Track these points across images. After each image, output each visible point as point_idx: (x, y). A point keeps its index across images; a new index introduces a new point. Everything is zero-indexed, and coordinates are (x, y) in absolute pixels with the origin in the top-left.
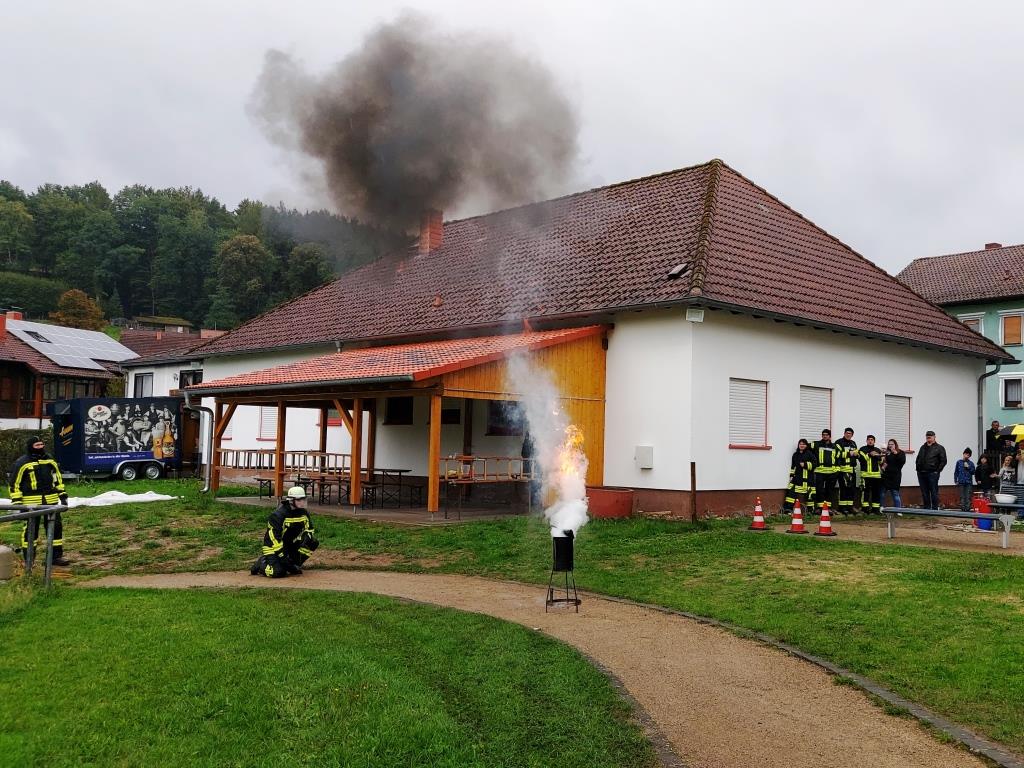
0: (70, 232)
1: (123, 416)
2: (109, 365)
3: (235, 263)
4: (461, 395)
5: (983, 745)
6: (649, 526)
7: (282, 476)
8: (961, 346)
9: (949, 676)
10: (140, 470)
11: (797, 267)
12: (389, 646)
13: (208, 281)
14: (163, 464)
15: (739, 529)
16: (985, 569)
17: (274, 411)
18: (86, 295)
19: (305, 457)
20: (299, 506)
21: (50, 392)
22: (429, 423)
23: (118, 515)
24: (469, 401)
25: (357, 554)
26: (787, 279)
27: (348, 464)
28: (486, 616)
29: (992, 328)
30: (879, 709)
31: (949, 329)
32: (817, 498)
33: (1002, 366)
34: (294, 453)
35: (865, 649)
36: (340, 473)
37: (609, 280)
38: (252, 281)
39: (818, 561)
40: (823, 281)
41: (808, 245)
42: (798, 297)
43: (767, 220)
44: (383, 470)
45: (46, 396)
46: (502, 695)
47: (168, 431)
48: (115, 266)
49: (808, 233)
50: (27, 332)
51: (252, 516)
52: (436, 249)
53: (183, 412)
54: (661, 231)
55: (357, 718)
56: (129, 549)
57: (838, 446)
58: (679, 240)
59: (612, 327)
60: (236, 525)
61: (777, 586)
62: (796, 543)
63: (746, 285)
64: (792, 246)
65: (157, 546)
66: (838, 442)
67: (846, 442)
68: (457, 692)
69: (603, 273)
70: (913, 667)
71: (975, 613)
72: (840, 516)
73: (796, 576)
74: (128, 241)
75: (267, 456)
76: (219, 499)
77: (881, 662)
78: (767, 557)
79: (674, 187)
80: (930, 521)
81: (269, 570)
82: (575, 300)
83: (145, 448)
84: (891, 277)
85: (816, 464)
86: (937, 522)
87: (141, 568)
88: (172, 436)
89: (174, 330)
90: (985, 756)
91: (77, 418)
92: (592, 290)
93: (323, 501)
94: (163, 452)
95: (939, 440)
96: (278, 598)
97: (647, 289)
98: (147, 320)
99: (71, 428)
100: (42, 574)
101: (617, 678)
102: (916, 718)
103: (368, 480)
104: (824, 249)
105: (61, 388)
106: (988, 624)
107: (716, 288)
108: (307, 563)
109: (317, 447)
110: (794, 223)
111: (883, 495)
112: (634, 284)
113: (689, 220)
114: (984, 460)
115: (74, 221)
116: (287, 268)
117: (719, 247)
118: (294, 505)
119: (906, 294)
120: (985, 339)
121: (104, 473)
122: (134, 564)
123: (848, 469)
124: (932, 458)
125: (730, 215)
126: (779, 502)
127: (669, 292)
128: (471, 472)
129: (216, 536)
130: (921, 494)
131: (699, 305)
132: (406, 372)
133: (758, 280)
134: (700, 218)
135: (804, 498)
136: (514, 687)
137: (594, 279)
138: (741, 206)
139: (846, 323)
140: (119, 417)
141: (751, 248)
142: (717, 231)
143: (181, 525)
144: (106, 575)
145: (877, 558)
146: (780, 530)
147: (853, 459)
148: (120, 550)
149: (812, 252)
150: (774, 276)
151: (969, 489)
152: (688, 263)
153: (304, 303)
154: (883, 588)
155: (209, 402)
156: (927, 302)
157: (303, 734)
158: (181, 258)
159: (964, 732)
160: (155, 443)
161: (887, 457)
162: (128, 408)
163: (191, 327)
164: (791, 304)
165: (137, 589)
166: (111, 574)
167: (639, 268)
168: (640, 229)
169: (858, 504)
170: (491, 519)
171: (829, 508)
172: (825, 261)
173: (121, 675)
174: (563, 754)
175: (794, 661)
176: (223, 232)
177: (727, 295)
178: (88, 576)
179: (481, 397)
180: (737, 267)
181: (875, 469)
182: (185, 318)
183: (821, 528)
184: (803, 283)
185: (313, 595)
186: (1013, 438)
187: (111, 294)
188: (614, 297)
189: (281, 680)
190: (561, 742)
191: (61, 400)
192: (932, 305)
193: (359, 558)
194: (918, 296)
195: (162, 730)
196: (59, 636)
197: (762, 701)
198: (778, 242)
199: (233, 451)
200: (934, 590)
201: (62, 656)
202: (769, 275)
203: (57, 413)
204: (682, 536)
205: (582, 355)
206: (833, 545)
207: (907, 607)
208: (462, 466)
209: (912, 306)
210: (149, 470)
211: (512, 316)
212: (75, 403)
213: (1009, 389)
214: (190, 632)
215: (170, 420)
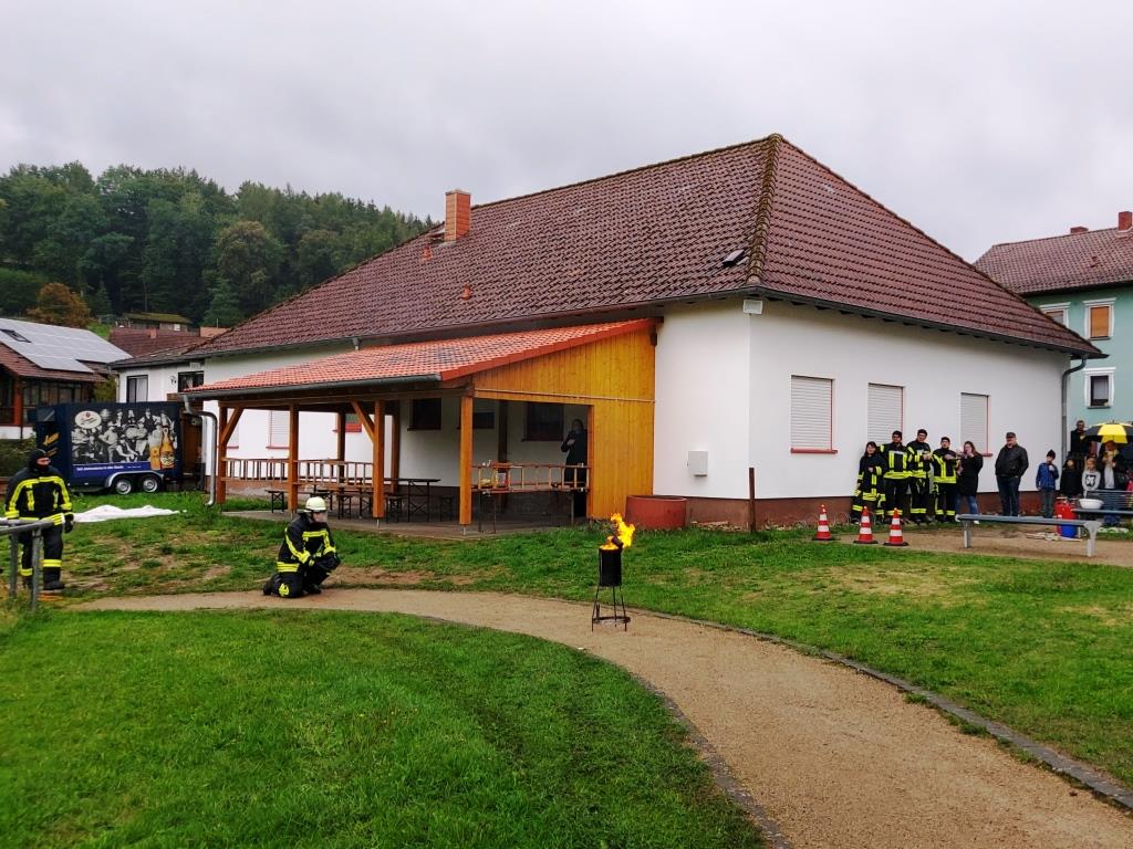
0: (48, 219)
1: (115, 422)
2: (97, 367)
3: (237, 252)
4: (495, 396)
5: (1066, 764)
6: (704, 537)
7: (296, 487)
8: (1043, 340)
9: (1031, 692)
10: (137, 483)
11: (864, 253)
12: (419, 670)
13: (207, 273)
14: (162, 476)
15: (803, 540)
16: (1069, 580)
17: (286, 415)
18: (68, 288)
19: (322, 465)
20: (317, 520)
21: (30, 396)
22: (459, 428)
23: (112, 532)
24: (503, 402)
25: (382, 571)
26: (855, 266)
27: (369, 473)
28: (525, 636)
29: (1077, 319)
30: (954, 728)
31: (1031, 321)
32: (887, 506)
33: (1088, 361)
34: (308, 462)
35: (939, 665)
36: (361, 484)
37: (657, 268)
38: (257, 273)
39: (888, 572)
40: (893, 268)
41: (877, 228)
42: (866, 286)
43: (831, 201)
44: (410, 480)
45: (26, 402)
46: (544, 719)
47: (166, 440)
48: (99, 257)
49: (878, 216)
50: (4, 331)
51: (263, 531)
52: (464, 236)
53: (183, 417)
54: (714, 214)
55: (384, 745)
56: (126, 568)
57: (910, 449)
58: (734, 224)
59: (661, 320)
60: (247, 542)
61: (844, 600)
62: (865, 553)
63: (809, 273)
64: (859, 230)
65: (159, 565)
66: (910, 445)
67: (919, 444)
68: (495, 717)
69: (650, 260)
70: (990, 683)
71: (1058, 625)
72: (912, 525)
73: (864, 588)
74: (114, 228)
75: (278, 466)
76: (225, 513)
77: (957, 678)
78: (832, 569)
79: (728, 165)
80: (1009, 528)
81: (284, 589)
82: (620, 291)
83: (140, 458)
84: (970, 267)
85: (886, 469)
86: (1017, 530)
87: (140, 589)
88: (171, 444)
89: (169, 327)
90: (1068, 775)
91: (63, 425)
92: (638, 279)
93: (342, 514)
94: (162, 461)
95: (1020, 441)
96: (295, 620)
97: (700, 278)
98: (138, 316)
99: (55, 436)
100: (28, 597)
101: (670, 700)
102: (995, 737)
103: (392, 490)
104: (895, 233)
105: (43, 393)
106: (1073, 637)
107: (776, 276)
108: (326, 582)
109: (335, 456)
110: (861, 205)
111: (959, 501)
112: (686, 273)
113: (746, 201)
114: (1070, 463)
115: (53, 205)
116: (296, 257)
117: (777, 230)
118: (312, 518)
119: (983, 283)
120: (1070, 332)
121: (94, 486)
122: (130, 585)
123: (921, 474)
124: (1011, 461)
125: (790, 195)
126: (847, 510)
127: (725, 281)
128: (507, 481)
129: (223, 553)
130: (1000, 500)
131: (757, 295)
132: (432, 372)
133: (822, 268)
134: (757, 199)
135: (873, 505)
136: (558, 710)
137: (641, 267)
138: (803, 186)
139: (918, 315)
140: (110, 424)
141: (815, 232)
142: (776, 214)
143: (183, 541)
144: (101, 597)
145: (952, 569)
146: (847, 540)
147: (927, 463)
148: (115, 570)
149: (882, 236)
150: (840, 263)
151: (1052, 494)
152: (745, 249)
153: (314, 296)
154: (959, 600)
155: (212, 407)
156: (1007, 291)
157: (325, 763)
158: (176, 247)
159: (1047, 751)
160: (152, 451)
161: (963, 459)
162: (120, 414)
163: (188, 324)
164: (859, 293)
165: (135, 612)
166: (107, 596)
167: (691, 255)
168: (691, 212)
169: (931, 512)
170: (529, 532)
171: (900, 517)
172: (895, 247)
173: (120, 703)
174: (612, 780)
175: (862, 679)
176: (222, 218)
177: (788, 284)
178: (81, 599)
179: (516, 398)
180: (798, 253)
181: (949, 474)
182: (181, 314)
183: (891, 538)
184: (871, 270)
185: (334, 616)
186: (1100, 438)
187: (97, 288)
188: (663, 287)
189: (299, 707)
190: (610, 768)
191: (44, 405)
192: (1012, 294)
193: (384, 575)
194: (997, 284)
195: (168, 761)
196: (49, 663)
197: (828, 721)
198: (844, 225)
199: (240, 460)
200: (1014, 602)
201: (53, 684)
202: (835, 262)
203: (40, 420)
204: (740, 548)
205: (629, 352)
206: (905, 555)
207: (984, 620)
208: (497, 475)
209: (990, 295)
210: (146, 483)
211: (550, 309)
212: (59, 408)
213: (1095, 386)
214: (197, 657)
215: (168, 427)
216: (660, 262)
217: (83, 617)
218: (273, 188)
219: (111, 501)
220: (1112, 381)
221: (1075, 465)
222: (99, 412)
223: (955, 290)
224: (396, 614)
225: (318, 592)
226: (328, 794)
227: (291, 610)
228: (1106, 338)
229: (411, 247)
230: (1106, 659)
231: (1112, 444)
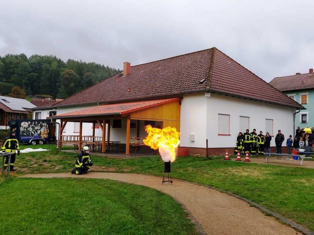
0: (15, 69)
1: (32, 125)
2: (27, 109)
3: (66, 78)
4: (136, 119)
5: (295, 225)
6: (194, 158)
7: (81, 144)
8: (288, 104)
9: (285, 204)
10: (37, 142)
11: (239, 80)
12: (114, 195)
13: (58, 84)
14: (44, 140)
15: (221, 160)
16: (296, 172)
17: (79, 124)
18: (20, 88)
19: (88, 137)
21: (9, 118)
22: (126, 127)
23: (30, 156)
24: (139, 121)
25: (104, 167)
26: (236, 84)
27: (101, 140)
28: (144, 186)
29: (298, 99)
30: (263, 214)
31: (285, 99)
32: (245, 150)
33: (301, 110)
34: (85, 137)
35: (259, 196)
37: (181, 84)
38: (72, 84)
39: (245, 169)
40: (247, 84)
41: (242, 73)
42: (239, 89)
43: (230, 66)
44: (112, 142)
45: (8, 119)
46: (148, 210)
47: (46, 130)
48: (29, 79)
49: (242, 70)
50: (2, 99)
51: (72, 156)
52: (128, 74)
53: (50, 124)
54: (197, 69)
55: (104, 217)
56: (34, 166)
57: (251, 134)
58: (203, 72)
59: (182, 98)
60: (67, 159)
61: (232, 177)
62: (238, 164)
63: (223, 86)
64: (237, 73)
65: (43, 165)
67: (254, 133)
68: (135, 209)
69: (179, 82)
70: (274, 201)
71: (293, 185)
73: (238, 174)
74: (33, 71)
75: (76, 137)
76: (61, 151)
77: (264, 200)
78: (229, 168)
79: (201, 56)
80: (279, 157)
81: (77, 172)
82: (171, 90)
83: (39, 135)
84: (268, 84)
85: (244, 140)
86: (281, 157)
87: (38, 172)
88: (47, 131)
89: (47, 99)
90: (295, 228)
91: (18, 126)
92: (176, 87)
93: (94, 151)
94: (44, 136)
95: (282, 133)
96: (80, 181)
97: (193, 87)
98: (39, 96)
99: (16, 129)
100: (7, 174)
101: (184, 205)
102: (275, 217)
103: (107, 145)
104: (247, 75)
105: (13, 117)
106: (297, 188)
107: (214, 86)
108: (89, 170)
109: (92, 135)
110: (238, 67)
111: (265, 149)
112: (189, 85)
113: (206, 65)
114: (296, 139)
115: (17, 65)
116: (82, 80)
117: (215, 74)
118: (85, 152)
119: (271, 88)
120: (296, 102)
121: (27, 143)
122: (35, 170)
123: (254, 141)
124: (280, 138)
125: (218, 64)
126: (234, 151)
127: (200, 88)
128: (139, 142)
129: (61, 162)
130: (276, 149)
132: (119, 112)
133: (227, 84)
134: (209, 65)
135: (241, 150)
136: (152, 208)
137: (177, 84)
138: (222, 61)
139: (253, 97)
140: (31, 125)
141: (225, 74)
142: (214, 69)
143: (50, 158)
144: (27, 174)
145: (263, 168)
146: (233, 160)
147: (256, 138)
148: (31, 166)
149: (243, 75)
150: (232, 83)
151: (291, 147)
152: (206, 79)
153: (87, 91)
154: (265, 177)
155: (58, 121)
156: (278, 91)
157: (88, 222)
158: (50, 77)
159: (289, 221)
160: (42, 133)
161: (266, 137)
162: (33, 123)
163: (53, 98)
164: (237, 91)
165: (36, 178)
166: (28, 173)
167: (191, 80)
168: (191, 68)
169: (257, 152)
170: (145, 156)
171: (248, 153)
172: (247, 78)
173: (31, 204)
174: (167, 228)
175: (237, 199)
176: (63, 69)
177: (217, 89)
178: (21, 174)
179: (142, 119)
180: (220, 80)
181: (262, 141)
182: (51, 95)
183: (246, 159)
184: (241, 85)
185: (91, 180)
186: (304, 132)
187: (28, 87)
188: (183, 89)
189: (81, 206)
190: (167, 224)
191: (13, 120)
192: (280, 92)
193: (105, 168)
194: (275, 89)
195: (44, 221)
196: (12, 192)
197: (228, 212)
198: (233, 72)
199: (66, 136)
200: (280, 178)
201: (13, 199)
202: (230, 82)
203: (11, 124)
204: (204, 162)
205: (173, 107)
206: (250, 164)
207: (272, 183)
208: (136, 141)
209: (274, 92)
210: (40, 142)
211: (152, 95)
212: (17, 121)
213: (303, 117)
214: (53, 191)
215: (46, 126)
216: (182, 82)
217: (22, 179)
218: (77, 61)
219: (30, 147)
220: (307, 116)
221: (297, 139)
222: (28, 122)
223: (264, 90)
224: (108, 180)
225: (87, 173)
226: (88, 231)
227: (79, 178)
228: (306, 104)
229: (114, 78)
230: (306, 195)
231: (308, 134)
